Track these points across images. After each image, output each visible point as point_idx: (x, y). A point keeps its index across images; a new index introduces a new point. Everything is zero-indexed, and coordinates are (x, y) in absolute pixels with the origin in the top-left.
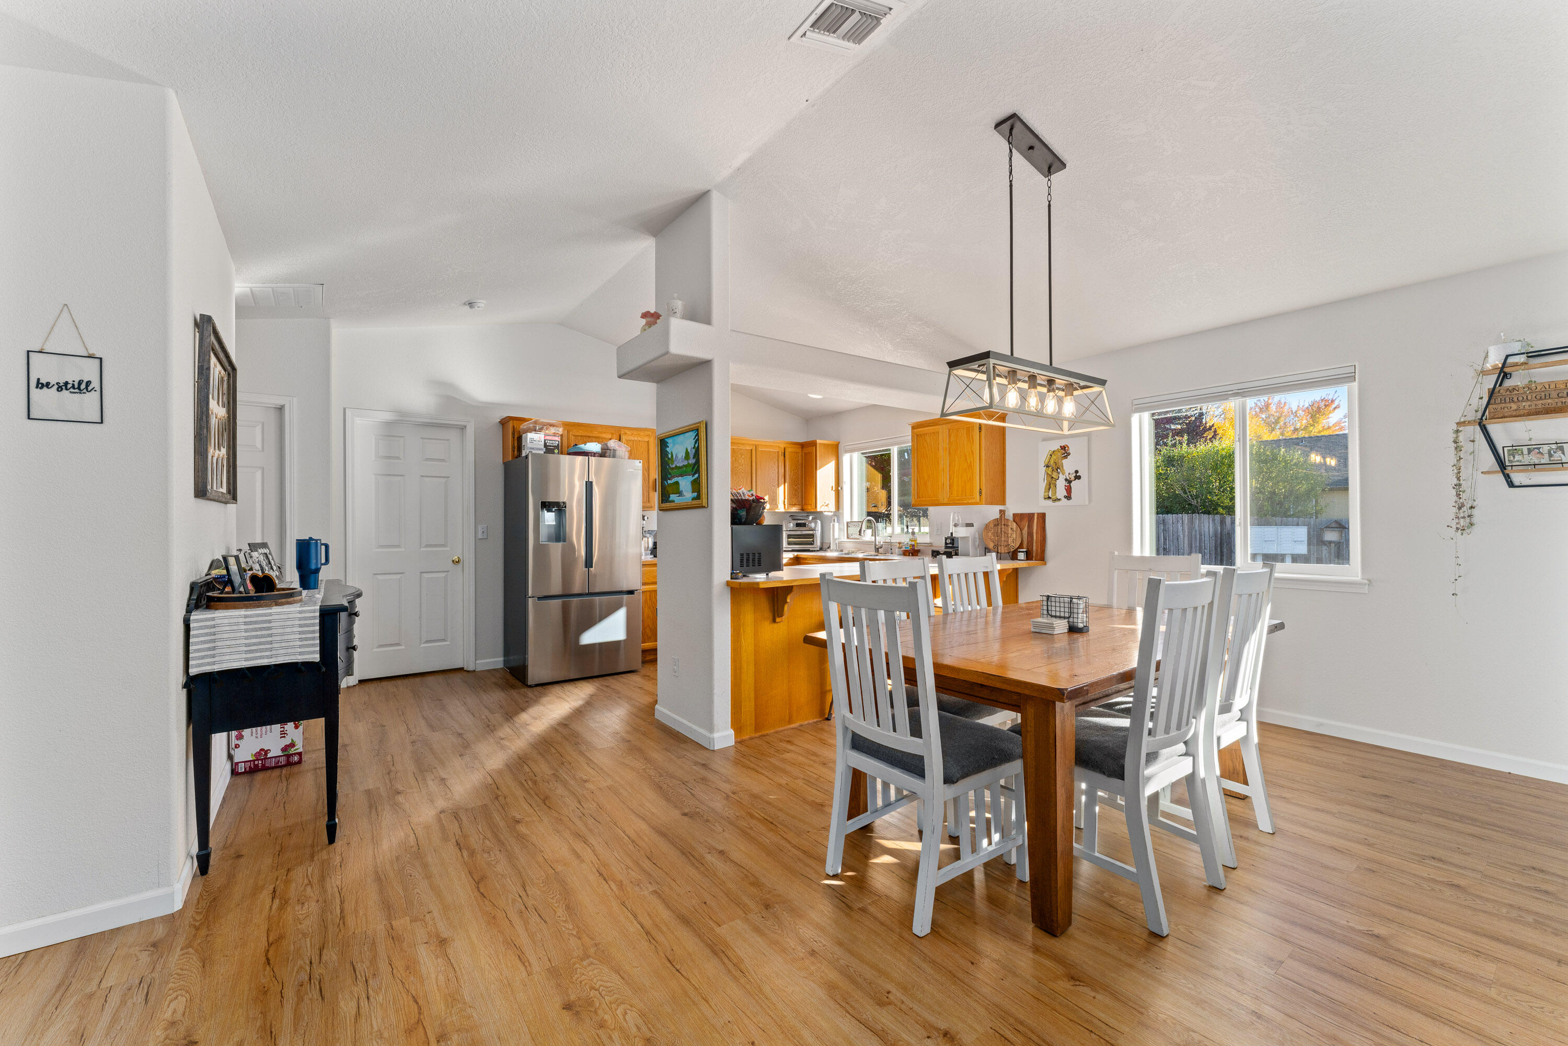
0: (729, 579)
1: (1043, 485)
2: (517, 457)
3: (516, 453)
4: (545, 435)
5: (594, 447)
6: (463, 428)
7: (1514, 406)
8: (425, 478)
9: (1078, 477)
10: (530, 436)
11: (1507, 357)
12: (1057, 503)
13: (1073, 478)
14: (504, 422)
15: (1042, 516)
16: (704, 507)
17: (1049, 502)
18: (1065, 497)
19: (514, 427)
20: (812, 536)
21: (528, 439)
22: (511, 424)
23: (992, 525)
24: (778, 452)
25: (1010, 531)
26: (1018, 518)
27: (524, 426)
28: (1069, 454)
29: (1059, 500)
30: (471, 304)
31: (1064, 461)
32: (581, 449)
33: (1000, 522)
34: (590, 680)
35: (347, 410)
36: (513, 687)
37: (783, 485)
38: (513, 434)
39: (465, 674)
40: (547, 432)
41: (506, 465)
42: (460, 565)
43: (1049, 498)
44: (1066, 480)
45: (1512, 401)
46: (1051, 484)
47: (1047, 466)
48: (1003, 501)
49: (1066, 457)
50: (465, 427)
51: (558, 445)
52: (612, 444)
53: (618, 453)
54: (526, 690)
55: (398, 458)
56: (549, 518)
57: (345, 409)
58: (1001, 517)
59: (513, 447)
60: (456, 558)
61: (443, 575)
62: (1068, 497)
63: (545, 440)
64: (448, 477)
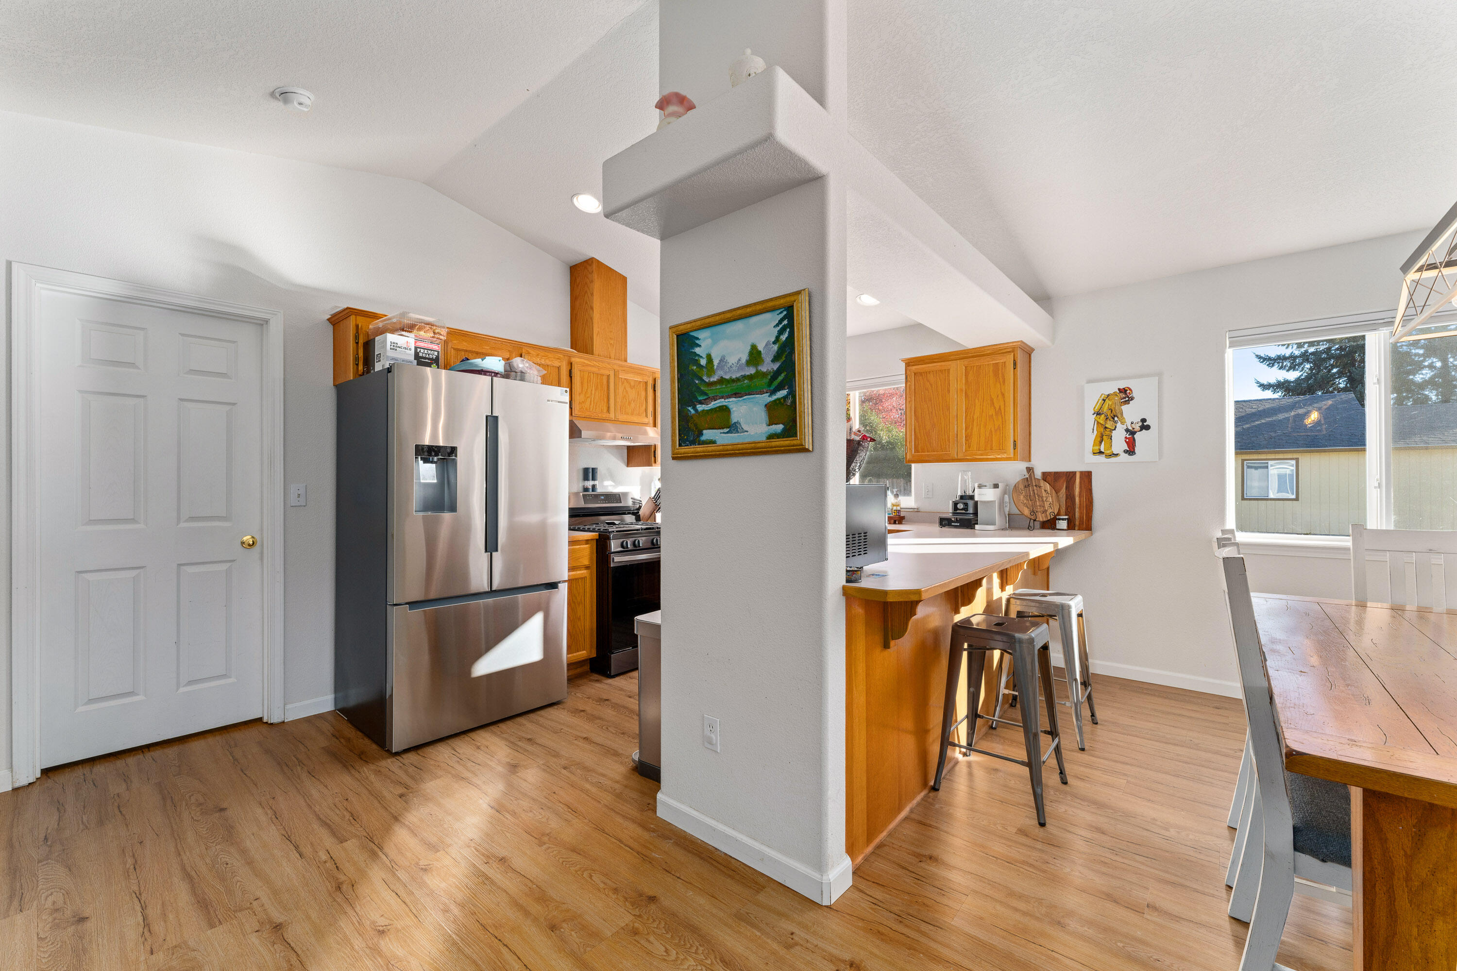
0: (844, 583)
1: (1090, 437)
2: (361, 375)
3: (361, 367)
4: (416, 341)
5: (495, 363)
6: (262, 324)
8: (186, 403)
9: (1145, 427)
10: (391, 338)
12: (1113, 460)
13: (1137, 428)
14: (338, 320)
15: (1087, 476)
16: (807, 450)
17: (1101, 459)
18: (1126, 452)
19: (357, 326)
21: (388, 344)
22: (352, 321)
23: (1021, 486)
25: (1044, 494)
26: (1052, 478)
27: (379, 323)
28: (1132, 399)
29: (1117, 455)
30: (284, 95)
31: (1125, 408)
32: (476, 366)
33: (1029, 481)
34: (493, 728)
35: (15, 266)
36: (363, 757)
38: (357, 337)
39: (266, 729)
40: (422, 333)
41: (342, 390)
42: (257, 548)
43: (1101, 453)
44: (1127, 430)
46: (1104, 435)
47: (1098, 414)
48: (1029, 460)
49: (1127, 402)
50: (267, 321)
51: (437, 357)
52: (519, 363)
53: (527, 376)
54: (391, 764)
55: (132, 365)
56: (427, 472)
57: (9, 264)
58: (1030, 476)
59: (356, 359)
60: (247, 538)
61: (224, 567)
62: (1131, 451)
63: (416, 348)
64: (234, 404)
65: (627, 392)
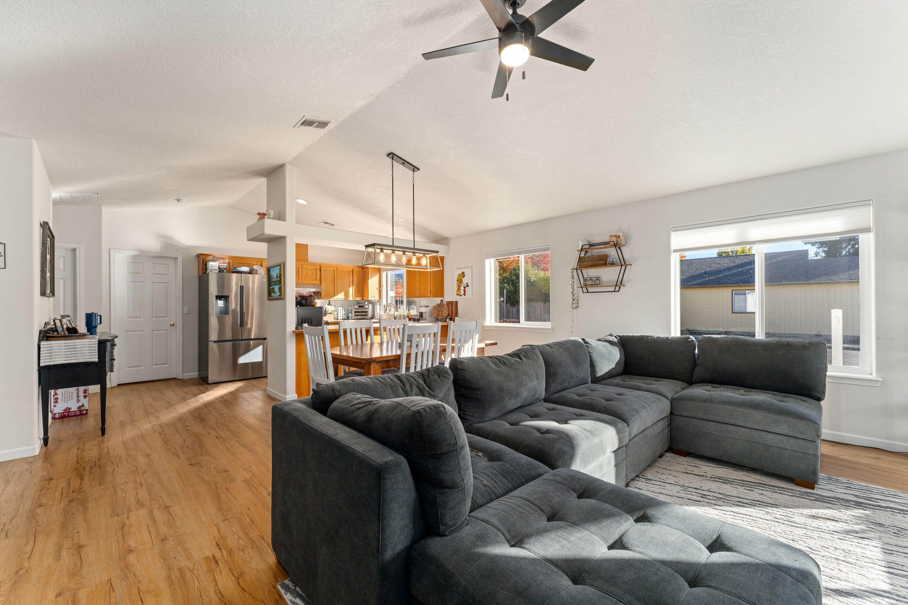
0: (295, 330)
1: (456, 289)
2: (205, 273)
3: (204, 271)
4: (219, 263)
5: (245, 269)
6: (176, 259)
7: (585, 263)
8: (155, 284)
9: (468, 286)
10: (211, 263)
11: (583, 246)
12: (461, 297)
13: (466, 286)
14: (198, 256)
15: (457, 302)
16: (283, 299)
17: (458, 297)
18: (464, 294)
19: (203, 259)
20: (366, 312)
21: (210, 265)
22: (202, 257)
23: (437, 307)
24: (349, 271)
25: (444, 309)
26: (448, 303)
27: (208, 258)
28: (465, 276)
29: (462, 295)
30: (178, 200)
31: (463, 279)
32: (238, 270)
33: (440, 306)
34: (242, 381)
35: (111, 250)
36: (201, 385)
37: (352, 287)
38: (203, 262)
39: (177, 380)
40: (220, 261)
41: (200, 277)
42: (175, 326)
43: (458, 295)
44: (464, 287)
45: (585, 262)
46: (459, 289)
47: (458, 281)
48: (442, 296)
49: (464, 277)
50: (177, 258)
51: (226, 268)
52: (255, 267)
53: (258, 272)
54: (207, 386)
55: (140, 273)
56: (221, 303)
57: (110, 249)
58: (441, 302)
59: (203, 269)
60: (172, 323)
61: (165, 331)
62: (465, 294)
63: (219, 266)
64: (168, 283)
65: (307, 272)
